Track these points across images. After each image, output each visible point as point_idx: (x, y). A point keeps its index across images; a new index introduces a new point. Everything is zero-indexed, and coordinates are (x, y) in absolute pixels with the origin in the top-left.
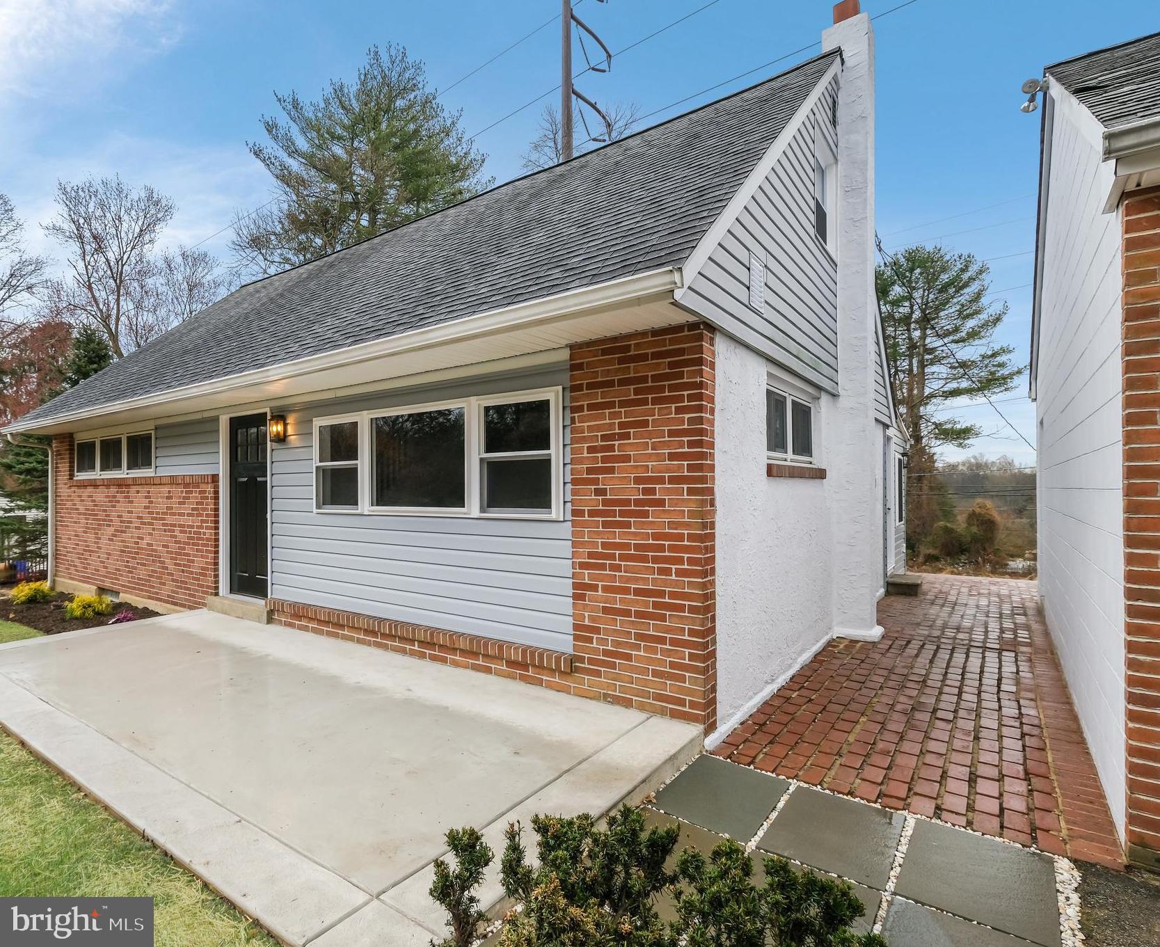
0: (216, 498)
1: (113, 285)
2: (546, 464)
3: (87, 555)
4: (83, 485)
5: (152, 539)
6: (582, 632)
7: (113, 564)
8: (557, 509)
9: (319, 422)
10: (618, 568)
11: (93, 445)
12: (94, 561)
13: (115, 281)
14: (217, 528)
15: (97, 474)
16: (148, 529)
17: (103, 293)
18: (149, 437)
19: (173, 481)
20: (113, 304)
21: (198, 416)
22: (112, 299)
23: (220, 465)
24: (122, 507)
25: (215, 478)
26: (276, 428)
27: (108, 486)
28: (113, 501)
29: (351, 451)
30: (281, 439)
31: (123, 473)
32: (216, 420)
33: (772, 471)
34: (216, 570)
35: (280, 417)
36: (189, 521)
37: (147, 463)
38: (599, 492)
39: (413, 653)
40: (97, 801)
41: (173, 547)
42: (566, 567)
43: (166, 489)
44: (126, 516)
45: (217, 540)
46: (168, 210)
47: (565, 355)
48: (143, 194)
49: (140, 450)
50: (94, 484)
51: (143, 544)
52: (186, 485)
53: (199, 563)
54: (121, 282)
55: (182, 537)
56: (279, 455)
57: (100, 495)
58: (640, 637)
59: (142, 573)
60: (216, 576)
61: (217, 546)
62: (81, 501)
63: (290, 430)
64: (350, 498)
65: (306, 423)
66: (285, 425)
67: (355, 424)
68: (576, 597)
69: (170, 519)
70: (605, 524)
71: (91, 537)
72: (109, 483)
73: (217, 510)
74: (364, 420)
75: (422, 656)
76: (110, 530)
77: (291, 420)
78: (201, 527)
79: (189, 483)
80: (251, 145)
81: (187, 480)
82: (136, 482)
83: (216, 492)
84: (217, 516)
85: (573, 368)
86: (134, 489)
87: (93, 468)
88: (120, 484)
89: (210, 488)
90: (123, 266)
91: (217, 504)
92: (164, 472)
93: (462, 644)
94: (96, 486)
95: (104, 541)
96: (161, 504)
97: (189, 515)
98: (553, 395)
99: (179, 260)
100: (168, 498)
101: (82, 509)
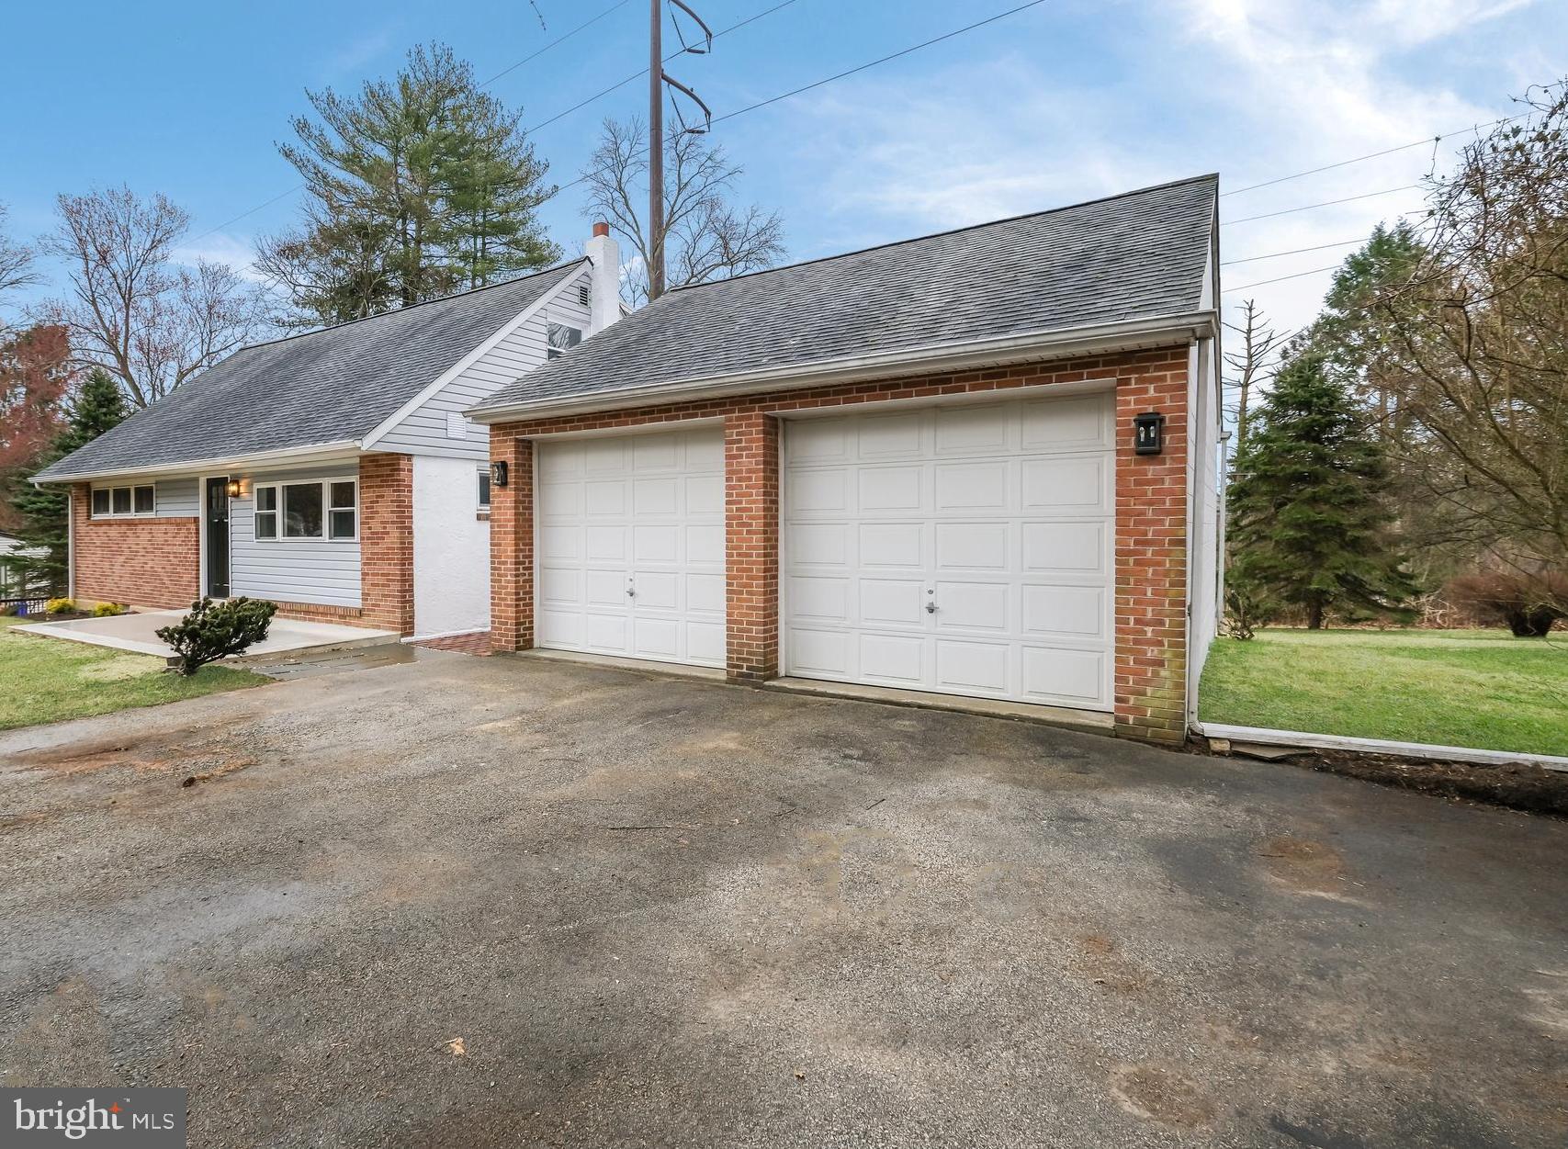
0: (197, 533)
1: (121, 301)
2: (352, 513)
3: (103, 579)
4: (99, 524)
5: (155, 563)
6: (365, 596)
7: (124, 584)
8: (357, 538)
9: (257, 486)
10: (375, 564)
11: (107, 493)
12: (109, 584)
13: (124, 298)
14: (198, 554)
15: (111, 515)
16: (150, 556)
17: (109, 308)
18: (151, 489)
19: (169, 521)
20: (121, 323)
21: (186, 476)
22: (120, 317)
23: (201, 511)
24: (131, 540)
25: (196, 520)
26: (233, 488)
27: (120, 525)
28: (124, 536)
29: (272, 505)
30: (237, 495)
31: (132, 515)
32: (197, 480)
33: (479, 517)
34: (198, 582)
35: (236, 482)
36: (180, 549)
37: (151, 509)
38: (370, 528)
39: (301, 619)
40: (118, 650)
41: (169, 568)
42: (358, 566)
43: (163, 527)
44: (134, 548)
45: (198, 562)
46: (184, 220)
47: (358, 460)
48: (155, 202)
49: (145, 497)
50: (108, 523)
51: (147, 567)
52: (178, 525)
53: (186, 578)
54: (130, 299)
55: (175, 561)
56: (235, 505)
57: (114, 532)
58: (383, 595)
59: (147, 589)
60: (198, 586)
61: (198, 566)
62: (97, 537)
63: (242, 489)
64: (272, 533)
65: (250, 485)
66: (239, 487)
67: (274, 489)
68: (363, 579)
69: (167, 549)
70: (372, 544)
71: (107, 565)
72: (121, 523)
73: (198, 541)
74: (279, 486)
75: (305, 619)
76: (122, 559)
77: (243, 483)
78: (187, 553)
79: (179, 523)
80: (280, 145)
81: (178, 521)
82: (141, 522)
83: (198, 530)
84: (198, 545)
85: (362, 467)
86: (140, 527)
87: (107, 510)
88: (130, 523)
89: (193, 527)
90: (132, 280)
91: (198, 537)
92: (162, 515)
93: (321, 610)
94: (110, 525)
95: (117, 567)
96: (160, 538)
97: (180, 545)
98: (354, 479)
99: (198, 275)
100: (166, 533)
101: (98, 543)
